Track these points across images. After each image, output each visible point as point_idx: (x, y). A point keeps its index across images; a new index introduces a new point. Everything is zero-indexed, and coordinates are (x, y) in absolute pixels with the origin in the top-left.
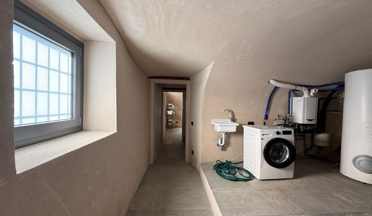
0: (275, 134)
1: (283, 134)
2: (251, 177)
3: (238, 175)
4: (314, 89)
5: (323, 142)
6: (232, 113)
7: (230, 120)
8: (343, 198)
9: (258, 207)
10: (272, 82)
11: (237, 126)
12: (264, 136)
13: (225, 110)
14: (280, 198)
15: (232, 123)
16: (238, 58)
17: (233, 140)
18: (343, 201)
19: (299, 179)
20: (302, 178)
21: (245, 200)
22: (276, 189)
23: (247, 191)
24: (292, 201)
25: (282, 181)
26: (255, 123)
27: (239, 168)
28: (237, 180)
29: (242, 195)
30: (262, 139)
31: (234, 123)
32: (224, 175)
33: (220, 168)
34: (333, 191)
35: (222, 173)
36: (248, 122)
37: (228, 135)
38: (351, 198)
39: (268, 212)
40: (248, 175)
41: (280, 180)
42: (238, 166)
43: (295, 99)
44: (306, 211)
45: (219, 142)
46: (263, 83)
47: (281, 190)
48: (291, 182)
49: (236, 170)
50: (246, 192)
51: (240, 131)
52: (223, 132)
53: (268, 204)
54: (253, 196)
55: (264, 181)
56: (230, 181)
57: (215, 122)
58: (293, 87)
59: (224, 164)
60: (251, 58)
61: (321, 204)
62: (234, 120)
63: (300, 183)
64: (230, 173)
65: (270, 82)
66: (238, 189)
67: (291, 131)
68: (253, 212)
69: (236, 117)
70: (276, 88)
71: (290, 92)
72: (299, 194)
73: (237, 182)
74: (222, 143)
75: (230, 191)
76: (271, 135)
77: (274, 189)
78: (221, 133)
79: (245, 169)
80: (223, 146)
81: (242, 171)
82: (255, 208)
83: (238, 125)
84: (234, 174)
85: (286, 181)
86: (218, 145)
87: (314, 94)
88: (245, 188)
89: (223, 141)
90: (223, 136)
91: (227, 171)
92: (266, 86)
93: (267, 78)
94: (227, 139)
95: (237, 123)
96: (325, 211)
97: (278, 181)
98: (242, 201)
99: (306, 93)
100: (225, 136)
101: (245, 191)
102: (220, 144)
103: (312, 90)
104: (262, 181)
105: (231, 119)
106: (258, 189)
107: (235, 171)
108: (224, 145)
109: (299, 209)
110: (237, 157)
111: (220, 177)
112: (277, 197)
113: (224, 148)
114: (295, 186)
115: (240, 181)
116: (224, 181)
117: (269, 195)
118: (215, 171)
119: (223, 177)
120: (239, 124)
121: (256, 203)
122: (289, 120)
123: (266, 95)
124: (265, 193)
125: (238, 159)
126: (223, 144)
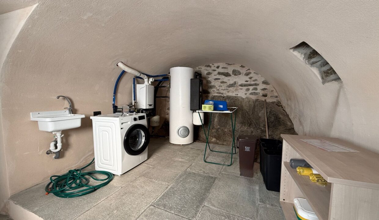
0: (133, 120)
1: (139, 120)
2: (110, 176)
3: (93, 182)
4: (152, 78)
5: (156, 122)
6: (69, 101)
7: (67, 112)
8: (180, 160)
9: (135, 206)
10: (120, 65)
11: (82, 119)
12: (123, 125)
13: (58, 97)
14: (147, 182)
15: (72, 115)
16: (85, 18)
17: (74, 139)
18: (181, 162)
19: (150, 158)
20: (152, 157)
21: (117, 208)
22: (140, 177)
23: (114, 196)
24: (156, 180)
25: (140, 166)
26: (101, 112)
27: (90, 174)
28: (95, 189)
29: (111, 205)
30: (122, 129)
31: (76, 115)
32: (71, 193)
33: (61, 186)
34: (173, 157)
35: (67, 192)
36: (94, 112)
37: (66, 133)
38: (183, 158)
39: (146, 204)
40: (105, 177)
41: (138, 166)
42: (86, 171)
43: (138, 86)
44: (169, 183)
45: (52, 148)
46: (111, 64)
47: (144, 175)
48: (147, 164)
49: (87, 176)
50: (114, 198)
51: (87, 124)
52: (58, 131)
53: (141, 196)
54: (124, 197)
55: (126, 174)
56: (84, 197)
57: (38, 117)
58: (138, 74)
59: (65, 177)
60: (103, 25)
61: (173, 171)
62: (73, 111)
63: (153, 161)
64: (80, 186)
65: (118, 64)
66: (102, 200)
67: (144, 116)
68: (133, 215)
69: (76, 107)
70: (124, 72)
71: (134, 79)
72: (158, 171)
73: (95, 192)
74: (56, 148)
75: (93, 209)
76: (129, 123)
77: (138, 177)
78: (53, 133)
79: (98, 171)
80: (59, 152)
81: (95, 175)
82: (132, 210)
83: (83, 116)
84: (87, 185)
85: (143, 164)
86: (49, 152)
87: (151, 82)
88: (110, 194)
89: (58, 145)
90: (59, 136)
91: (74, 185)
92: (114, 69)
93: (116, 60)
94: (64, 140)
95: (82, 114)
96: (178, 175)
97: (136, 167)
98: (115, 212)
99: (146, 80)
100: (62, 136)
101: (111, 196)
102: (52, 151)
103: (150, 79)
104: (123, 175)
105: (70, 110)
106: (124, 186)
107: (87, 179)
108: (61, 150)
109: (164, 183)
110: (82, 160)
111: (67, 200)
112: (144, 184)
113: (60, 155)
114: (151, 165)
115: (99, 188)
116: (76, 201)
117: (137, 186)
118: (52, 194)
119: (71, 196)
120: (85, 116)
121: (130, 203)
122: (135, 107)
123: (113, 80)
124: (133, 187)
125: (84, 161)
126: (59, 149)
